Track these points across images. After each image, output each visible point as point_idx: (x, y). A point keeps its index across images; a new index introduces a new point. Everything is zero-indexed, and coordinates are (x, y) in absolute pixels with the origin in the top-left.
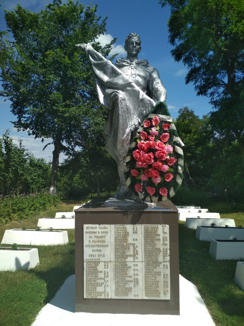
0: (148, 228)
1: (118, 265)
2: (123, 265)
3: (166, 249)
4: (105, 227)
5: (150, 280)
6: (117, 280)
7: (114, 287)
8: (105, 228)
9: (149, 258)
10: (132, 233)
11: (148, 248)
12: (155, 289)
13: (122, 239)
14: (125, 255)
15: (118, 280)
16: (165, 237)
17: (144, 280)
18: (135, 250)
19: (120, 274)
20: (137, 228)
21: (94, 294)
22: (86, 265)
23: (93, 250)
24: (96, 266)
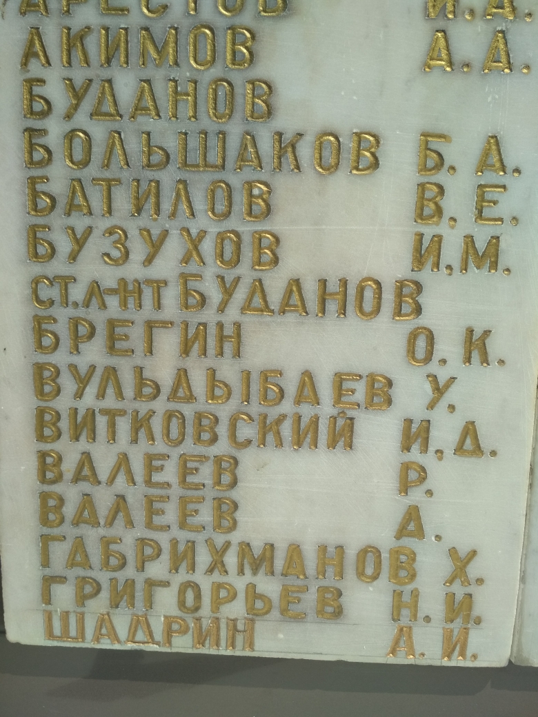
21: (197, 588)
22: (14, 6)
24: (234, 31)
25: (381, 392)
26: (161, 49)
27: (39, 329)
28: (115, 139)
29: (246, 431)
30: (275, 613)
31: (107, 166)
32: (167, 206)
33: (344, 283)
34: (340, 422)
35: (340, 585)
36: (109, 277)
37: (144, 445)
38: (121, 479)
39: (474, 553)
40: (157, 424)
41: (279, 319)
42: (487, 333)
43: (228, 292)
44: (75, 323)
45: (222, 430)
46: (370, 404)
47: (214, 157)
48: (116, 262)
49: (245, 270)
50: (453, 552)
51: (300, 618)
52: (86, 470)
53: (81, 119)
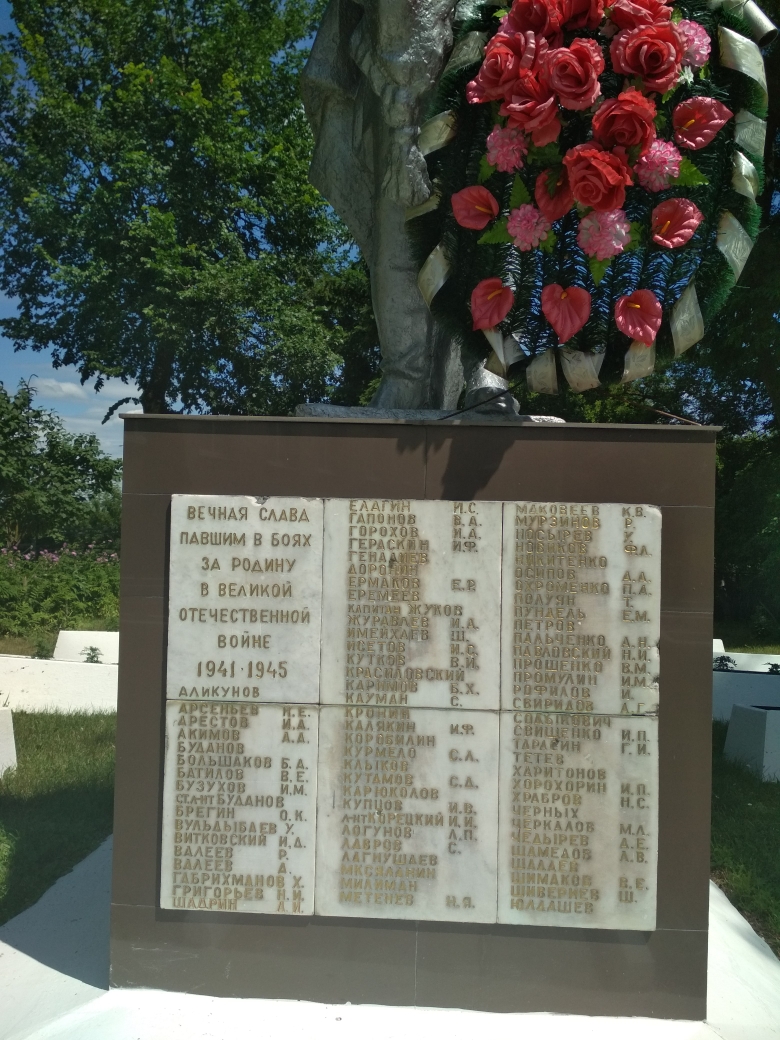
0: (541, 522)
1: (364, 725)
2: (389, 726)
3: (643, 641)
4: (293, 511)
5: (540, 817)
6: (350, 812)
7: (332, 854)
8: (293, 516)
9: (540, 689)
10: (449, 546)
11: (538, 637)
12: (567, 867)
13: (389, 578)
14: (403, 669)
15: (360, 811)
16: (635, 575)
17: (506, 815)
18: (463, 646)
19: (369, 775)
20: (480, 519)
21: (220, 889)
22: (177, 723)
23: (220, 637)
24: (234, 731)
25: (273, 828)
26: (215, 735)
27: (178, 809)
28: (202, 758)
29: (235, 840)
30: (243, 898)
31: (199, 764)
32: (215, 776)
33: (263, 797)
34: (262, 837)
35: (262, 888)
36: (198, 795)
37: (205, 844)
38: (199, 855)
39: (301, 878)
40: (210, 838)
41: (245, 807)
42: (301, 812)
43: (231, 800)
44: (188, 808)
45: (228, 840)
46: (270, 832)
47: (228, 763)
48: (200, 791)
49: (235, 793)
51: (250, 899)
52: (188, 852)
53: (193, 752)
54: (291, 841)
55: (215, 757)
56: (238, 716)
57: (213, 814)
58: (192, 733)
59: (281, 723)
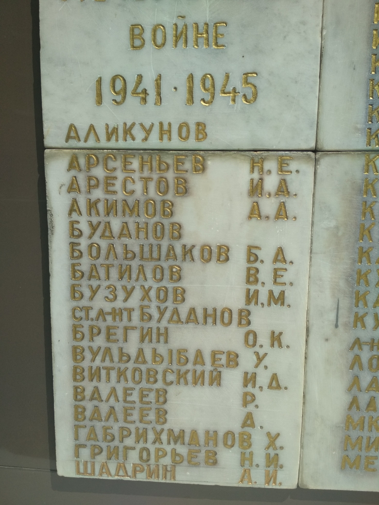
6: (365, 335)
21: (148, 450)
22: (65, 189)
23: (133, 27)
24: (164, 202)
25: (233, 360)
26: (132, 209)
27: (75, 330)
28: (111, 247)
29: (171, 377)
30: (185, 463)
31: (107, 258)
32: (134, 276)
33: (215, 310)
34: (215, 373)
35: (216, 449)
36: (108, 307)
37: (123, 383)
38: (112, 399)
39: (278, 435)
40: (129, 374)
41: (185, 326)
42: (281, 334)
43: (162, 313)
44: (92, 328)
45: (160, 377)
46: (228, 366)
47: (155, 255)
48: (111, 301)
49: (170, 304)
50: (268, 434)
51: (197, 465)
52: (96, 395)
53: (96, 239)
54: (263, 378)
55: (134, 245)
56: (170, 175)
57: (134, 336)
58: (92, 206)
59: (245, 186)
